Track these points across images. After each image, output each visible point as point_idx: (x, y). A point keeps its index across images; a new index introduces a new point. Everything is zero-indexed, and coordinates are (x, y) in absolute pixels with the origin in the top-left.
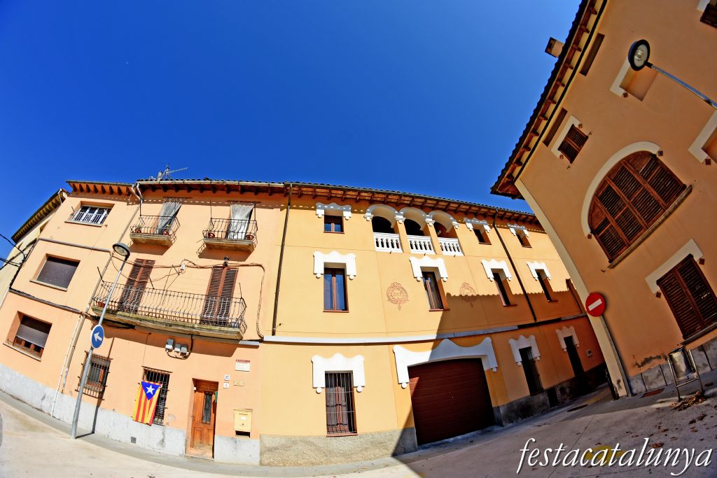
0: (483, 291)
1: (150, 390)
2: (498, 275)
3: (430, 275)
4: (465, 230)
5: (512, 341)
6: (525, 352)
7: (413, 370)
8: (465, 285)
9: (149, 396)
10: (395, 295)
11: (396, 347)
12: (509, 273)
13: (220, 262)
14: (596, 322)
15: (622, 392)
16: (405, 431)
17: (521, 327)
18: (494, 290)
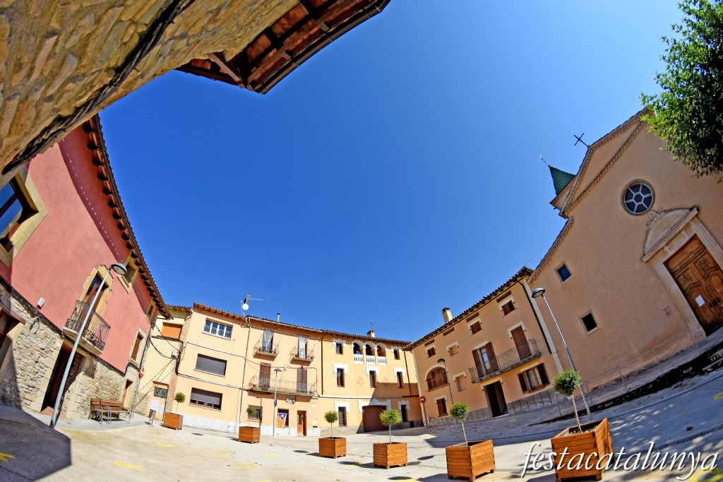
0: (391, 381)
1: (282, 416)
2: (399, 374)
3: (372, 373)
4: (390, 352)
5: (399, 402)
6: (403, 407)
7: (364, 408)
8: (385, 378)
9: (282, 418)
10: (360, 381)
11: (359, 400)
12: (404, 375)
13: (300, 366)
14: (422, 404)
15: (425, 425)
16: (360, 426)
17: (404, 397)
18: (395, 380)
